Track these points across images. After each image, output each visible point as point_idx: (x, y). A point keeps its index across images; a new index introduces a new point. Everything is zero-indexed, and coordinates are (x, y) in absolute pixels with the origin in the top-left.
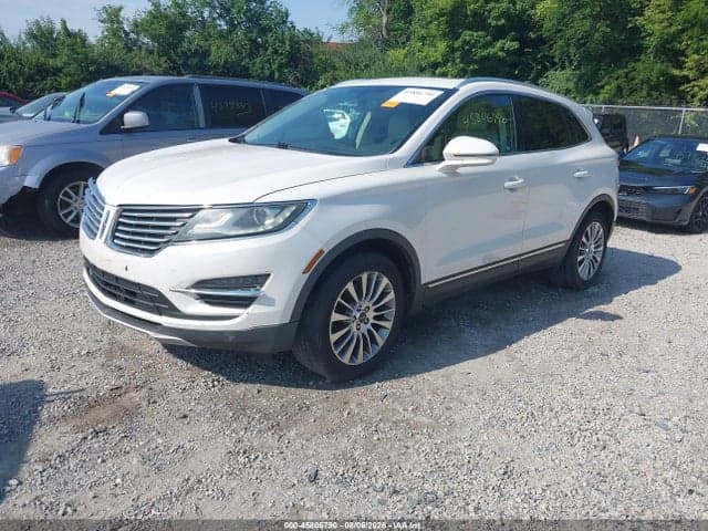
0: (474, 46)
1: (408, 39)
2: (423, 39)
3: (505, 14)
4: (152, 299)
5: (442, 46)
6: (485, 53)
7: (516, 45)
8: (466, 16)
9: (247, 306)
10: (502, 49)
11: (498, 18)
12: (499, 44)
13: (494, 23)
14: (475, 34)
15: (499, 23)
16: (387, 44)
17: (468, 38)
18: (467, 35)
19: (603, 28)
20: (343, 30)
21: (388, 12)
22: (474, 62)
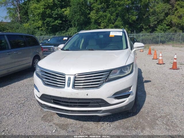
0: (50, 22)
1: (28, 21)
2: (34, 20)
3: (57, 14)
4: (98, 103)
5: (40, 22)
6: (53, 24)
7: (61, 22)
8: (47, 14)
9: (128, 97)
10: (57, 23)
11: (55, 15)
12: (56, 21)
13: (54, 16)
14: (50, 19)
15: (56, 16)
16: (21, 22)
17: (48, 20)
18: (48, 19)
19: (82, 18)
20: (6, 18)
21: (19, 13)
22: (50, 26)
